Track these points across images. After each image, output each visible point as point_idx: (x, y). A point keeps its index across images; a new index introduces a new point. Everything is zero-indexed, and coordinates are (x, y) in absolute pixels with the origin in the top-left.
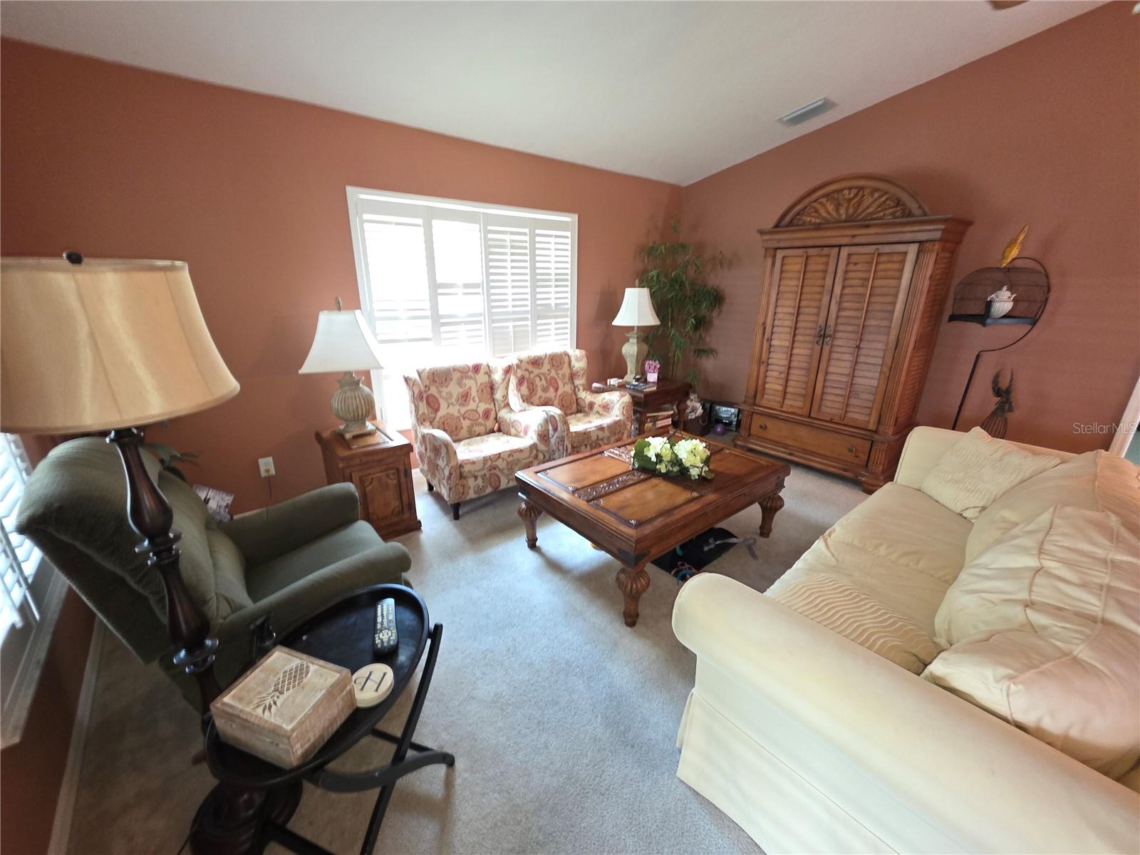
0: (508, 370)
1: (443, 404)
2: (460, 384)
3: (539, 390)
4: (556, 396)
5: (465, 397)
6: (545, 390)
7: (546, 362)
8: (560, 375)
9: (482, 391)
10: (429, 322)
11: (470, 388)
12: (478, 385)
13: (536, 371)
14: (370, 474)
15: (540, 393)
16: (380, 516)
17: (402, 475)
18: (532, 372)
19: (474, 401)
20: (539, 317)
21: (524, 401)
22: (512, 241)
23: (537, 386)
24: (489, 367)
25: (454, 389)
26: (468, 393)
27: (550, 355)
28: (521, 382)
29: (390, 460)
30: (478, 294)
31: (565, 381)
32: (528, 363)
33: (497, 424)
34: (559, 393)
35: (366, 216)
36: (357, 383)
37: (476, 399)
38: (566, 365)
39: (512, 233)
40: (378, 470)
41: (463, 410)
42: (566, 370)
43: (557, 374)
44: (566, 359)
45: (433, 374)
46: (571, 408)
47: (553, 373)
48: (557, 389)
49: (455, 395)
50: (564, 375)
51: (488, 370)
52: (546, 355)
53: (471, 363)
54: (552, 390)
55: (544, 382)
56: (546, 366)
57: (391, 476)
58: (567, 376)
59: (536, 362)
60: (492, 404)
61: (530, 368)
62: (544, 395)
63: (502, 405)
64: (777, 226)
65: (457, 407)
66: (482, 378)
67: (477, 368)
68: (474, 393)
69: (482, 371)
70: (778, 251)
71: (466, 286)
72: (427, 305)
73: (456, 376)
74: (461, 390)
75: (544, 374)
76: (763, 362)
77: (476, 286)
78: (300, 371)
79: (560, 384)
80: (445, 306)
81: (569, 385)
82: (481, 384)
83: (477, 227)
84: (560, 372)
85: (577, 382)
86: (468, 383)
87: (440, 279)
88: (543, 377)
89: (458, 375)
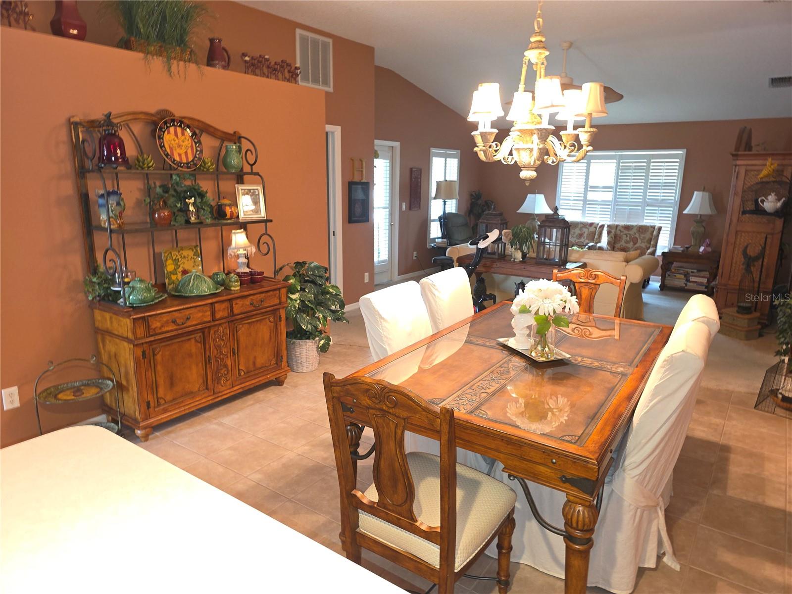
0: (603, 226)
2: (581, 229)
3: (623, 241)
5: (581, 235)
6: (627, 242)
7: (635, 228)
8: (641, 238)
9: (590, 234)
10: (582, 202)
11: (584, 232)
12: (589, 232)
13: (626, 232)
18: (623, 232)
20: (648, 206)
22: (635, 166)
24: (598, 225)
25: (577, 231)
27: (640, 226)
28: (609, 233)
30: (611, 191)
31: (643, 241)
32: (623, 227)
36: (535, 219)
37: (585, 238)
38: (650, 232)
39: (635, 163)
41: (577, 241)
42: (648, 236)
43: (640, 236)
47: (637, 235)
48: (635, 244)
49: (576, 234)
50: (644, 238)
51: (596, 226)
52: (637, 225)
53: (590, 222)
54: (632, 243)
55: (628, 239)
56: (634, 230)
58: (647, 238)
59: (628, 228)
60: (592, 242)
61: (622, 230)
62: (624, 245)
65: (575, 239)
66: (592, 229)
67: (591, 224)
68: (585, 235)
69: (593, 226)
71: (605, 187)
72: (583, 195)
74: (580, 232)
75: (630, 234)
77: (611, 187)
78: (517, 212)
79: (639, 241)
80: (591, 196)
81: (646, 244)
82: (591, 232)
83: (615, 161)
84: (642, 236)
85: (652, 243)
86: (585, 230)
87: (591, 183)
88: (629, 236)
89: (582, 225)
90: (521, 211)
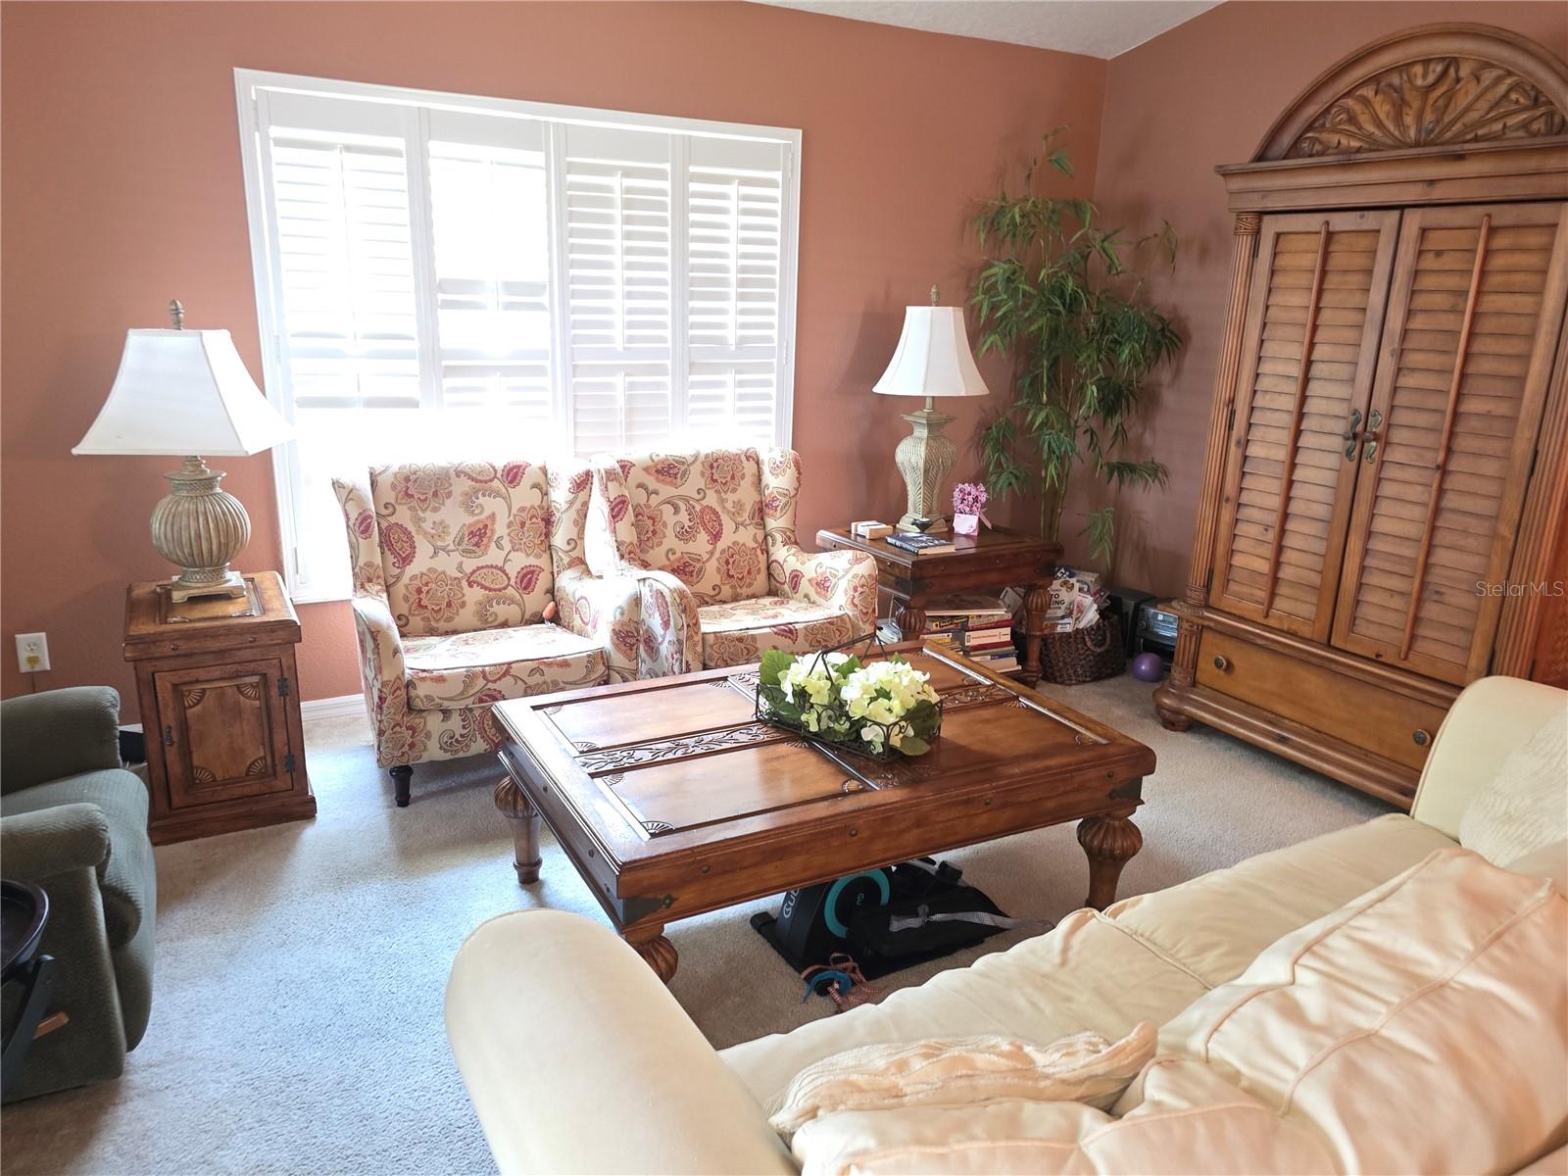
0: (583, 483)
1: (423, 548)
2: (469, 506)
3: (670, 532)
4: (712, 553)
5: (479, 536)
6: (685, 534)
7: (696, 469)
8: (729, 505)
9: (523, 524)
10: (413, 366)
11: (493, 516)
12: (514, 511)
13: (667, 491)
14: (197, 681)
15: (670, 541)
16: (219, 776)
17: (274, 692)
18: (656, 493)
19: (500, 547)
20: (693, 367)
21: (622, 557)
22: (629, 190)
23: (665, 525)
24: (545, 474)
25: (455, 518)
26: (486, 526)
27: (707, 456)
28: (617, 509)
29: (247, 654)
30: (538, 307)
31: (739, 520)
32: (646, 469)
33: (552, 604)
34: (721, 545)
35: (275, 131)
36: (209, 484)
37: (506, 543)
38: (749, 480)
39: (628, 173)
40: (217, 672)
41: (470, 565)
42: (746, 494)
43: (722, 501)
44: (749, 468)
45: (407, 479)
46: (750, 585)
47: (711, 499)
48: (716, 537)
49: (454, 531)
50: (739, 505)
51: (541, 480)
52: (696, 457)
53: (500, 464)
54: (703, 537)
55: (683, 517)
56: (695, 481)
57: (250, 692)
58: (748, 507)
59: (668, 470)
60: (546, 556)
61: (652, 483)
62: (680, 547)
63: (566, 560)
64: (1260, 157)
65: (456, 557)
66: (524, 496)
67: (513, 474)
68: (501, 528)
69: (526, 481)
70: (1267, 219)
71: (510, 287)
72: (410, 327)
73: (462, 486)
74: (472, 520)
75: (686, 499)
76: (1227, 500)
77: (535, 289)
78: (75, 451)
79: (728, 524)
80: (455, 330)
81: (752, 530)
82: (522, 509)
83: (538, 158)
84: (731, 497)
85: (773, 523)
86: (490, 505)
87: (444, 270)
88: (682, 506)
89: (466, 485)
90: (95, 442)
